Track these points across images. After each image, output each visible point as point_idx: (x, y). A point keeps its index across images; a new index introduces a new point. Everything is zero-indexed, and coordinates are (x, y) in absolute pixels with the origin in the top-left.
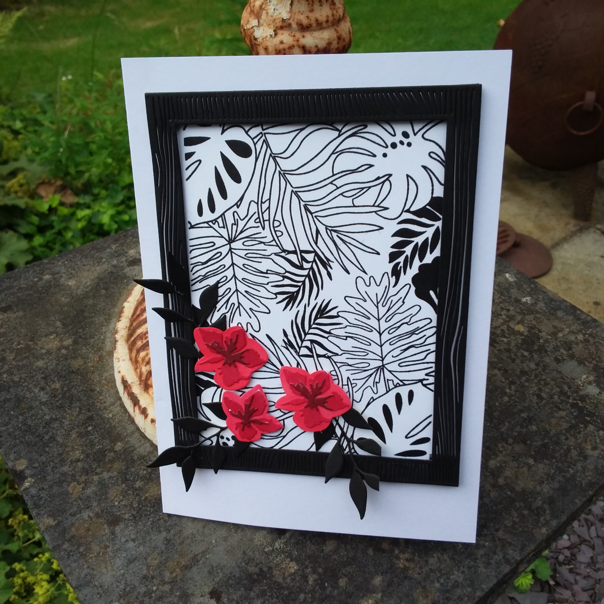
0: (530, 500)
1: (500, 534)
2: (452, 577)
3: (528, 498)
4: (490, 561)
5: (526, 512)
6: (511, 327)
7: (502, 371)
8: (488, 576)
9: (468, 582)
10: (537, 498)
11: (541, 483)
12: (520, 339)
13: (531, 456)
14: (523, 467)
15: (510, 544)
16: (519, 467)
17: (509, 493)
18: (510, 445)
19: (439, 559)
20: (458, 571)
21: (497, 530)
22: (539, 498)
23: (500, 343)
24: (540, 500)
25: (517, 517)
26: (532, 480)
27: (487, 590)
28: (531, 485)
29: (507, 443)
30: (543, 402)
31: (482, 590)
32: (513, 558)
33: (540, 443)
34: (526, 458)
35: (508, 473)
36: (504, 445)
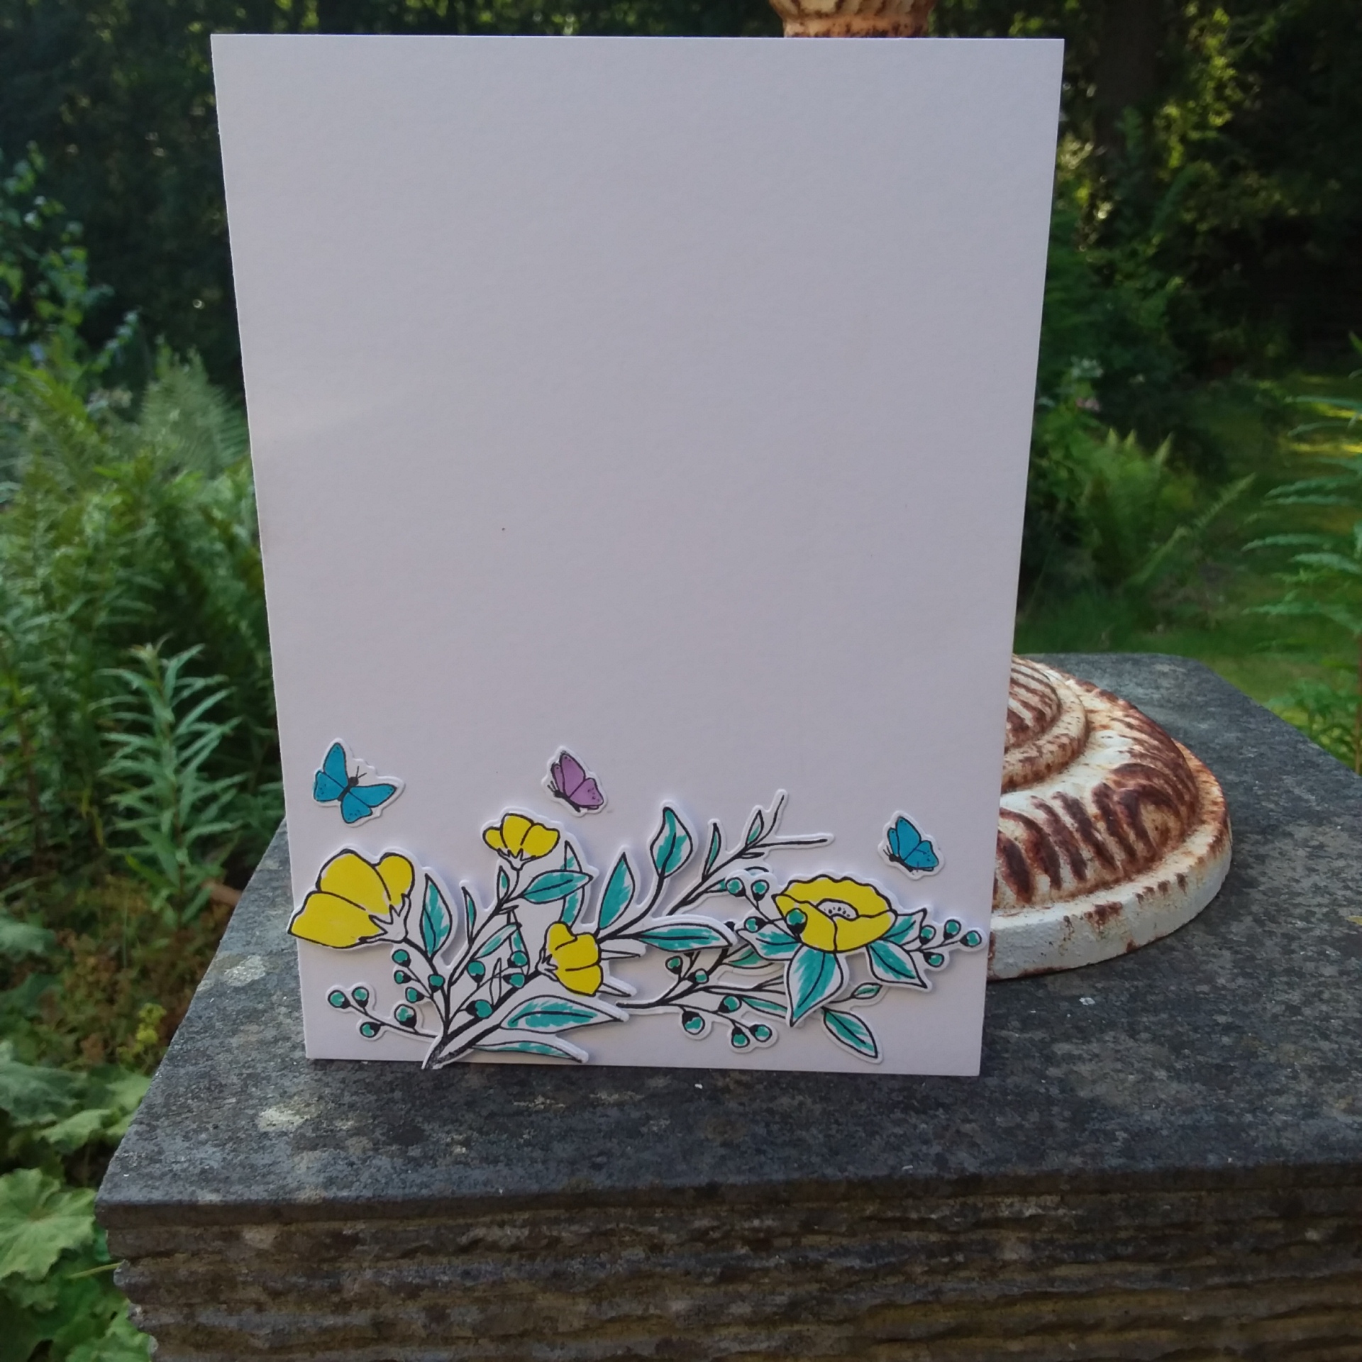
1: (967, 1127)
2: (799, 1132)
3: (1094, 1112)
4: (904, 1147)
5: (1061, 1125)
6: (1337, 913)
7: (1239, 956)
8: (876, 1161)
9: (825, 1150)
10: (1113, 1119)
12: (1338, 932)
13: (1169, 1068)
14: (1132, 1074)
15: (974, 1145)
16: (1120, 1071)
17: (1055, 1091)
18: (1136, 1041)
20: (821, 1131)
21: (966, 1121)
22: (1119, 1121)
23: (1283, 924)
24: (1119, 1124)
25: (1034, 1123)
26: (1130, 1096)
27: (852, 1176)
28: (1120, 1099)
29: (1132, 1037)
30: (1294, 1019)
31: (843, 1170)
32: (961, 1164)
33: (1218, 1061)
34: (1155, 1067)
35: (1084, 1069)
36: (1123, 1037)
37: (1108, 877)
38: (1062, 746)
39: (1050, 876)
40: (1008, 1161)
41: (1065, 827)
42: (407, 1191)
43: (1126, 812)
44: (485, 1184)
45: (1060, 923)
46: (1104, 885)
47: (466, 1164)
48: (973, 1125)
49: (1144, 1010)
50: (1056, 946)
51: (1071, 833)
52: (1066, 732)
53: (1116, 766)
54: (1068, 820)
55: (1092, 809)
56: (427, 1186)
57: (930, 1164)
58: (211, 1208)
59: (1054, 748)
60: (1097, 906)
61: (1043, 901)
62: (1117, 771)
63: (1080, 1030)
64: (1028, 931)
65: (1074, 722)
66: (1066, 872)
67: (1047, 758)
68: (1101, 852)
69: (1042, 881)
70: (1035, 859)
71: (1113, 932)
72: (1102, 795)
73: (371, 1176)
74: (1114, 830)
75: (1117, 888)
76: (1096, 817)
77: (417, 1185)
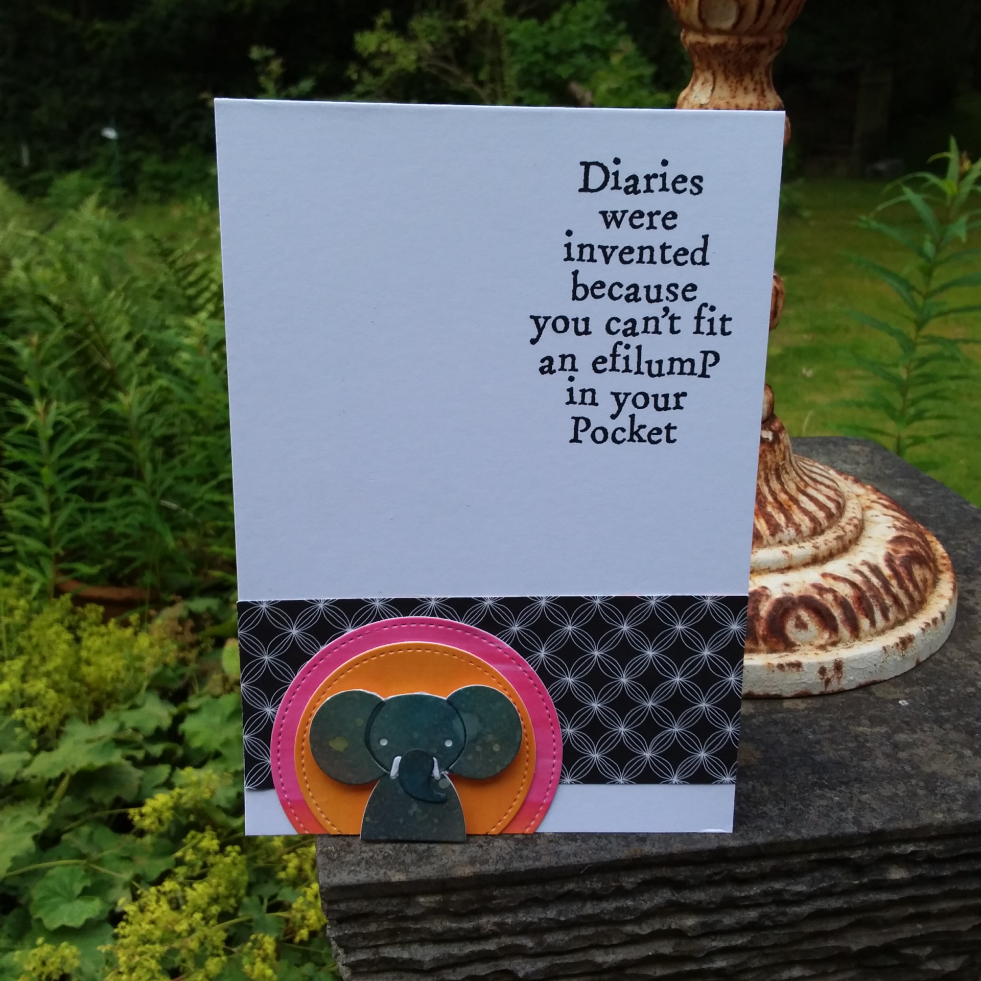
0: (939, 784)
1: (864, 797)
2: (761, 807)
3: (937, 781)
4: (830, 814)
5: (921, 792)
8: (817, 825)
9: (783, 820)
10: (951, 786)
11: (967, 775)
13: (971, 748)
14: (950, 753)
15: (873, 810)
16: (942, 752)
17: (908, 768)
18: (944, 729)
19: (753, 787)
20: (774, 806)
21: (862, 793)
22: (955, 787)
24: (956, 789)
25: (904, 792)
26: (955, 769)
27: (805, 836)
28: (950, 772)
29: (941, 727)
31: (798, 832)
32: (870, 823)
34: (962, 748)
35: (921, 751)
36: (935, 727)
37: (901, 617)
38: (856, 526)
39: (870, 619)
40: (898, 819)
41: (874, 586)
42: (526, 863)
43: (906, 572)
44: (575, 855)
45: (881, 651)
46: (900, 623)
47: (557, 842)
48: (867, 796)
49: (940, 707)
50: (878, 666)
51: (878, 589)
52: (854, 515)
53: (890, 538)
54: (875, 581)
55: (887, 572)
56: (539, 860)
57: (851, 825)
58: (400, 883)
59: (851, 528)
60: (901, 638)
61: (866, 636)
62: (892, 542)
63: (907, 723)
64: (862, 659)
65: (856, 507)
66: (878, 616)
67: (849, 536)
68: (896, 600)
69: (865, 623)
70: (859, 609)
71: (910, 654)
72: (889, 560)
73: (498, 855)
74: (901, 585)
75: (907, 624)
76: (890, 577)
77: (530, 858)
